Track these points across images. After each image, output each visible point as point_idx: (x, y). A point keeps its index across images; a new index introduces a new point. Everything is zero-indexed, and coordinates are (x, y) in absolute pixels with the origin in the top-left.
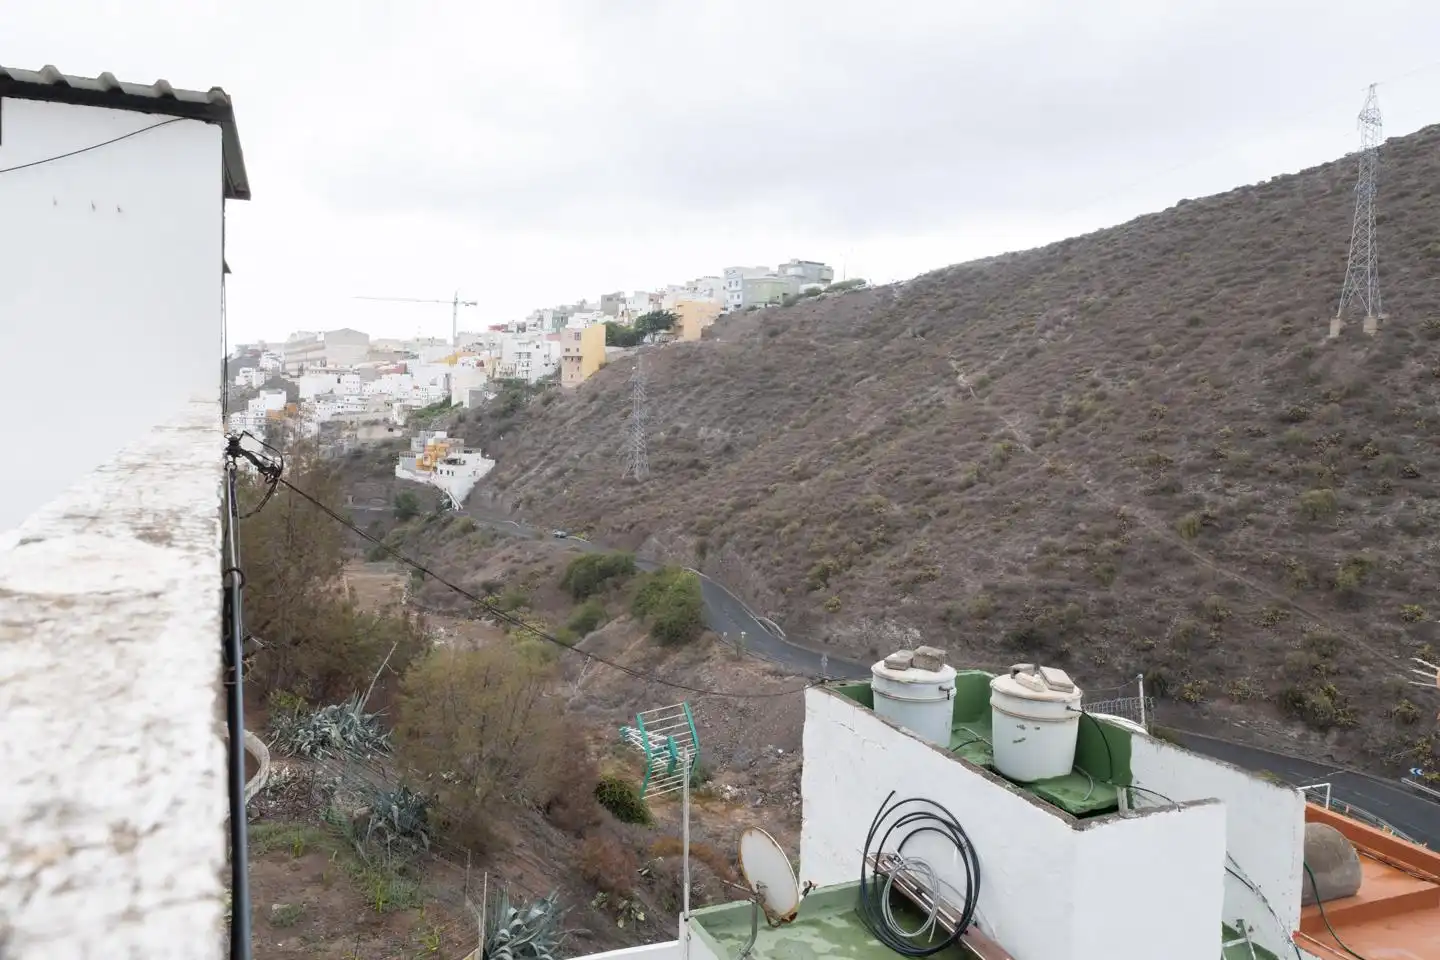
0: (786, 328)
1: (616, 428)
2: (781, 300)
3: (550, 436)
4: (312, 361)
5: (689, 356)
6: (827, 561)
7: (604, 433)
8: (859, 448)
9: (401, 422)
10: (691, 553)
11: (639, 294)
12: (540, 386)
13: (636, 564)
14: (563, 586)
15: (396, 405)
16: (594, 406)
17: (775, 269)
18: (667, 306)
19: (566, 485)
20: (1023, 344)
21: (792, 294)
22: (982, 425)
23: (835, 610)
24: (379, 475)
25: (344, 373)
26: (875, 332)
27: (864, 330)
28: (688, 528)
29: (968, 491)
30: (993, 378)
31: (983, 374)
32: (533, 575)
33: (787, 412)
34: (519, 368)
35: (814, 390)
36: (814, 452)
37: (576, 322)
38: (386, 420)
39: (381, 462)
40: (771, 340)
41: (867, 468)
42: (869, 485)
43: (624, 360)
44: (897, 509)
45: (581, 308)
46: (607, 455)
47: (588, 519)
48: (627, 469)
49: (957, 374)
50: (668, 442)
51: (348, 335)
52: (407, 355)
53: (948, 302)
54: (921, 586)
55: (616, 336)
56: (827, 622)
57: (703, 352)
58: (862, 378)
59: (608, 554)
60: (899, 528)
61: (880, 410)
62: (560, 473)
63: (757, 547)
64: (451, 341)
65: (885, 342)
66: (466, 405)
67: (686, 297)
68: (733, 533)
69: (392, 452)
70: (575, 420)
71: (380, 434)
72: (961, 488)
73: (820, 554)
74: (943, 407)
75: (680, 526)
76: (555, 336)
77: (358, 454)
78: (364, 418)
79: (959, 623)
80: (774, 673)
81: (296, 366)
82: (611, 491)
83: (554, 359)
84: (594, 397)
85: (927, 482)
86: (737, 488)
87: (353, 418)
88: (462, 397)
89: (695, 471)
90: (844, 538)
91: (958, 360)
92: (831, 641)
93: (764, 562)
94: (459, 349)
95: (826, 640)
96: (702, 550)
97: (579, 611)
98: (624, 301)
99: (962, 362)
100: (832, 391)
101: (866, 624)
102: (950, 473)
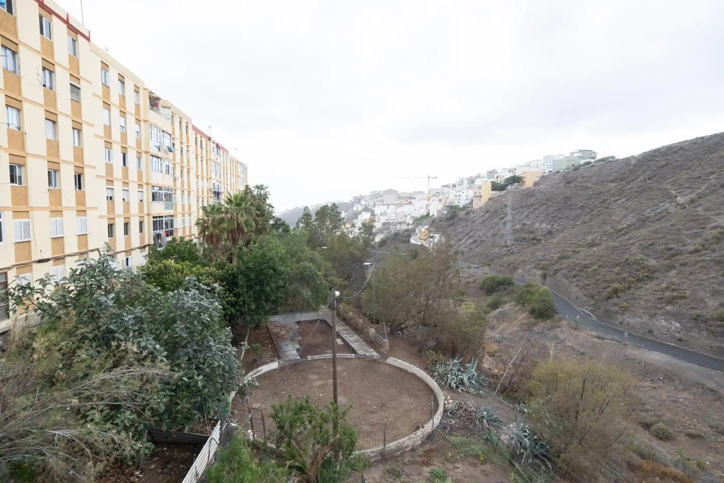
0: (576, 179)
1: (497, 224)
2: (571, 168)
3: (469, 227)
4: (379, 201)
5: (529, 194)
6: (616, 285)
7: (492, 226)
8: (622, 232)
9: (411, 222)
10: (539, 277)
11: (504, 169)
12: (464, 208)
13: (513, 280)
14: (482, 288)
15: (408, 216)
16: (487, 215)
17: (568, 155)
18: (518, 173)
19: (477, 247)
20: (717, 181)
21: (577, 165)
22: (701, 221)
23: (625, 310)
24: (404, 242)
25: (389, 205)
26: (622, 180)
27: (616, 179)
28: (537, 267)
29: (696, 254)
30: (699, 198)
31: (693, 196)
32: (468, 283)
33: (578, 216)
34: (456, 201)
35: (592, 206)
36: (598, 234)
37: (478, 182)
38: (405, 222)
39: (405, 237)
40: (568, 185)
41: (631, 241)
42: (634, 249)
43: (499, 196)
44: (653, 262)
45: (478, 177)
46: (494, 235)
47: (488, 261)
48: (504, 241)
49: (676, 197)
50: (521, 230)
51: (390, 192)
52: (412, 198)
53: (663, 163)
54: (677, 301)
55: (495, 187)
56: (621, 315)
57: (535, 192)
58: (618, 200)
59: (501, 276)
60: (656, 271)
61: (631, 215)
62: (475, 242)
63: (575, 276)
64: (426, 192)
65: (628, 183)
66: (436, 216)
67: (526, 169)
68: (561, 270)
69: (409, 234)
70: (480, 221)
71: (404, 227)
72: (692, 253)
73: (612, 281)
74: (669, 213)
75: (533, 265)
76: (470, 188)
77: (397, 234)
78: (397, 221)
79: (705, 322)
80: (598, 337)
81: (372, 203)
82: (497, 250)
83: (470, 197)
84: (487, 212)
85: (670, 249)
86: (560, 249)
87: (393, 221)
88: (434, 212)
89: (535, 242)
90: (625, 275)
91: (675, 190)
92: (624, 324)
93: (580, 283)
94: (430, 195)
95: (621, 323)
96: (544, 276)
97: (490, 299)
98: (497, 173)
99: (678, 191)
100: (601, 207)
101: (645, 318)
102: (684, 245)
